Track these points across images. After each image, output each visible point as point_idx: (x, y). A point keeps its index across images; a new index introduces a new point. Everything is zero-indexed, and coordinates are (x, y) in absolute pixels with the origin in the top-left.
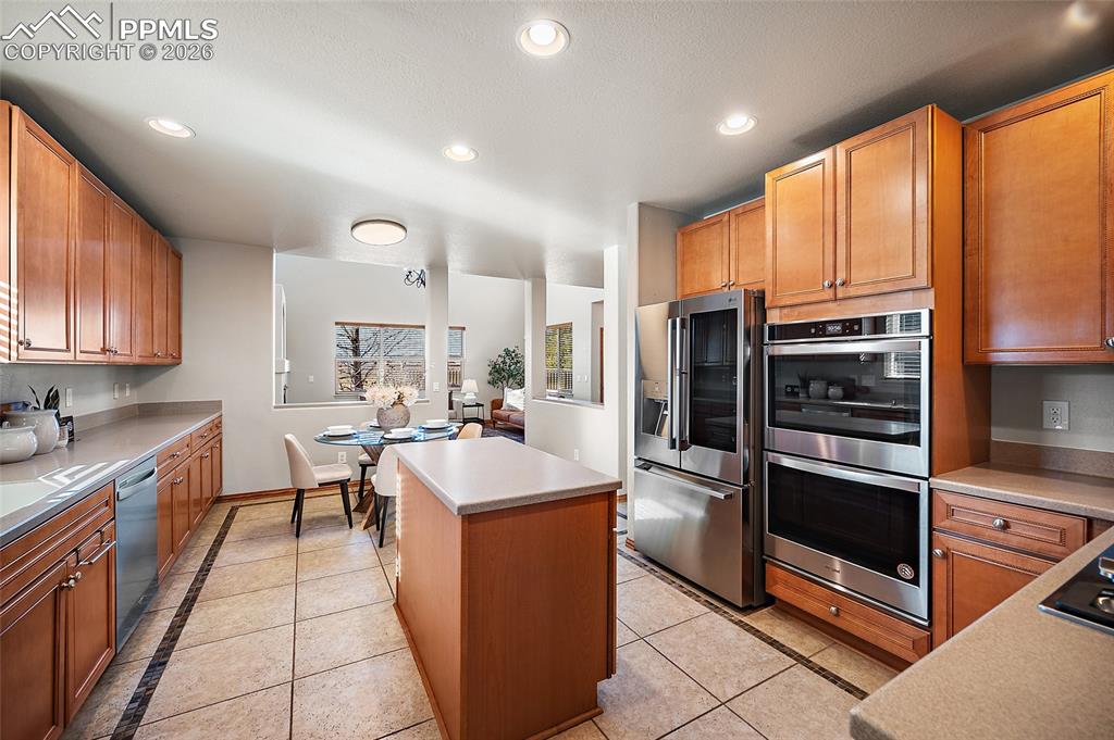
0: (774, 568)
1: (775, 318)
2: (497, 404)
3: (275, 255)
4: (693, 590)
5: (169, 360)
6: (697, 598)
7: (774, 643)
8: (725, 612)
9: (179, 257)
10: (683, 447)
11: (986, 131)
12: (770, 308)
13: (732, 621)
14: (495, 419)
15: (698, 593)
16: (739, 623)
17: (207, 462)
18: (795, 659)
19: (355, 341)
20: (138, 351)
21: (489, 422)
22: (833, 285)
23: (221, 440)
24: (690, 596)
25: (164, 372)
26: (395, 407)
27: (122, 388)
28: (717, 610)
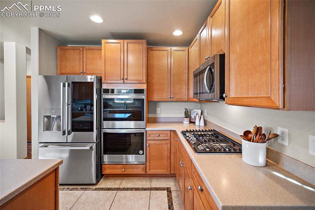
0: (105, 165)
1: (105, 86)
4: (74, 187)
6: (77, 189)
7: (109, 189)
8: (90, 188)
10: (69, 133)
11: (152, 50)
12: (103, 83)
13: (93, 190)
15: (76, 187)
16: (96, 189)
18: (117, 190)
22: (123, 79)
24: (74, 190)
28: (86, 189)
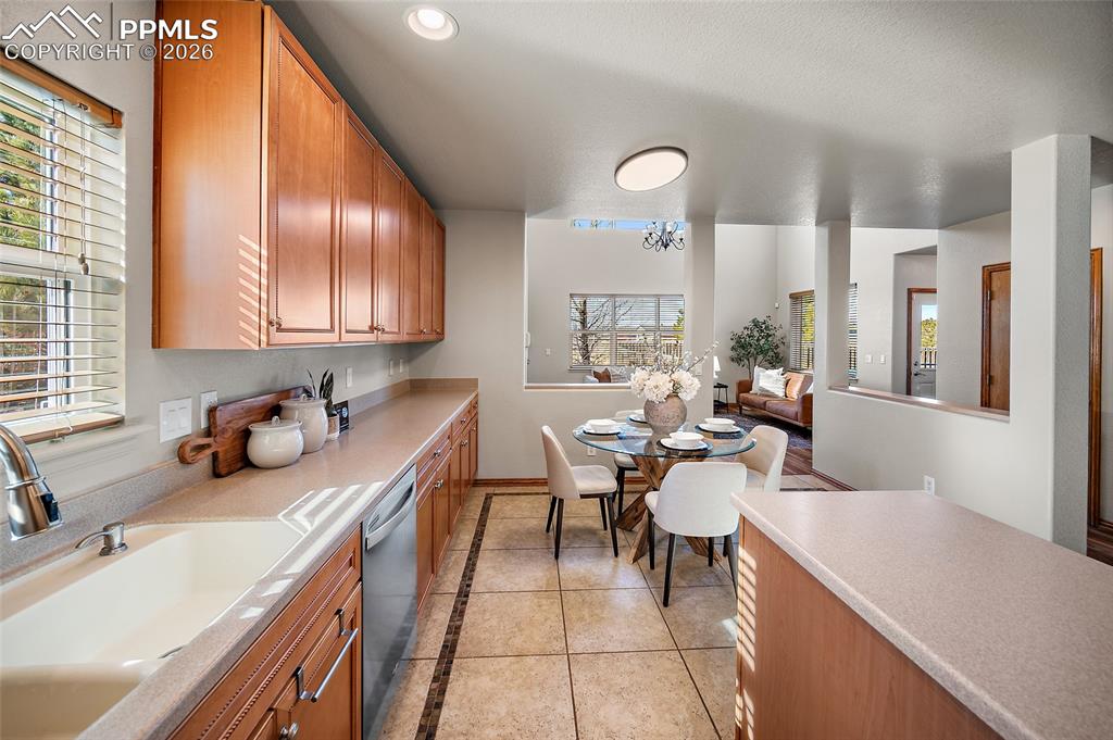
2: (745, 386)
3: (526, 219)
5: (432, 337)
9: (443, 230)
14: (739, 404)
17: (465, 450)
19: (584, 313)
20: (406, 328)
21: (733, 405)
23: (477, 422)
25: (429, 349)
26: (670, 400)
27: (396, 364)
